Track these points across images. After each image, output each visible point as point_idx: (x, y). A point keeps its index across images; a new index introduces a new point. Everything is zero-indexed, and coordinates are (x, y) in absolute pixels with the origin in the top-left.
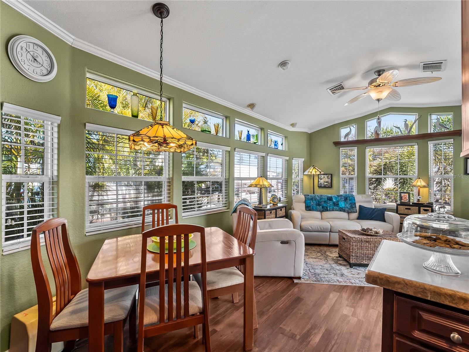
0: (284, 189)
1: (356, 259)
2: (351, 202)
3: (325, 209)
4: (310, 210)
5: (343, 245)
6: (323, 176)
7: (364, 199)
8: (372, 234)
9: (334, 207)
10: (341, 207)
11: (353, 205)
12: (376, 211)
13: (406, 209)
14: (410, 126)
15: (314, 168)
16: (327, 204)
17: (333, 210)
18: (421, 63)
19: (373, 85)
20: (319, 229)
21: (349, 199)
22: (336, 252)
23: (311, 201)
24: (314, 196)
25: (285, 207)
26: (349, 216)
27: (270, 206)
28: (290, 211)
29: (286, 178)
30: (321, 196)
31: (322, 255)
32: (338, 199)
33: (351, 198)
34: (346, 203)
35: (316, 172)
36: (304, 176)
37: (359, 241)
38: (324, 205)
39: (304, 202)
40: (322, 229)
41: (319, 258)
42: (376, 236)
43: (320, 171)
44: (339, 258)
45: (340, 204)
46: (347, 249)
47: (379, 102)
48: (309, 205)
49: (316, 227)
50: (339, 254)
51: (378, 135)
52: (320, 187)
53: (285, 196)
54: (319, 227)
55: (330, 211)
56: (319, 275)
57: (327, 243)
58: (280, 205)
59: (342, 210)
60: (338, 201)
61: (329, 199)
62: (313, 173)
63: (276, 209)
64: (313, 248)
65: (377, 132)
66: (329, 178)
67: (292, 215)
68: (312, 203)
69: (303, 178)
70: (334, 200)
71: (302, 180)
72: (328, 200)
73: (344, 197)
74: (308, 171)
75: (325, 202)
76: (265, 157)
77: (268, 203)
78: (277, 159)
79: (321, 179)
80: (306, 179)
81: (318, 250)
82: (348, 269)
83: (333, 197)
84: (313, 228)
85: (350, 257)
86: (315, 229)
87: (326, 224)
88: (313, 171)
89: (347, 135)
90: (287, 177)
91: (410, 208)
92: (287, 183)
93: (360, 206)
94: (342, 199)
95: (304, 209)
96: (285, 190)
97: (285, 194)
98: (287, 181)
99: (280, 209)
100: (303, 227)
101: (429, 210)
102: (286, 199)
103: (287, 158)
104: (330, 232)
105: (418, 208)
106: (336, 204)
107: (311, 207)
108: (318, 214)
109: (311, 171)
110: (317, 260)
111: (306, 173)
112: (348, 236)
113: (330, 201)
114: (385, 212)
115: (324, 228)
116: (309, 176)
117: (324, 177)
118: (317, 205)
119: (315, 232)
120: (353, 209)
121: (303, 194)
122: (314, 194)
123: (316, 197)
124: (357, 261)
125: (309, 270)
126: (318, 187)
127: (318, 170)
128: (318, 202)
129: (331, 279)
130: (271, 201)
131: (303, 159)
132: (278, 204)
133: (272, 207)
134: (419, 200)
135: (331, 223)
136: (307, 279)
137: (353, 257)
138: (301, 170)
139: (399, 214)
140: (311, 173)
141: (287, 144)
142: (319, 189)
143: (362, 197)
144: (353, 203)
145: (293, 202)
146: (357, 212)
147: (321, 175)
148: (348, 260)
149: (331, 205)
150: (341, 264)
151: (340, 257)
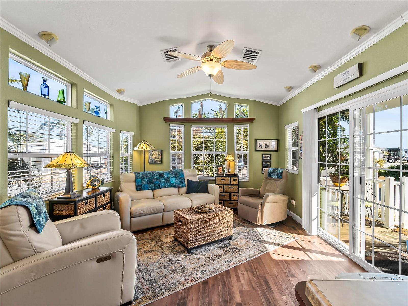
0: (110, 167)
1: (194, 242)
2: (180, 177)
3: (157, 187)
4: (141, 190)
5: (179, 228)
6: (153, 152)
7: (191, 174)
8: (206, 211)
9: (166, 184)
10: (172, 183)
11: (183, 180)
12: (201, 184)
13: (222, 180)
14: (223, 111)
15: (145, 143)
16: (159, 182)
17: (165, 187)
18: (245, 47)
19: (206, 59)
20: (152, 211)
21: (179, 174)
22: (170, 234)
23: (142, 179)
24: (145, 173)
25: (110, 190)
26: (179, 191)
27: (88, 193)
28: (117, 193)
29: (112, 153)
30: (153, 172)
31: (157, 243)
32: (169, 176)
33: (180, 173)
34: (176, 178)
35: (147, 147)
36: (134, 152)
37: (196, 222)
38: (156, 182)
39: (134, 182)
40: (155, 210)
41: (154, 249)
42: (210, 213)
43: (152, 146)
44: (175, 243)
45: (171, 180)
46: (185, 232)
47: (211, 78)
48: (140, 184)
49: (149, 209)
50: (174, 237)
51: (201, 115)
52: (151, 163)
53: (111, 175)
54: (151, 209)
55: (162, 188)
56: (156, 282)
57: (160, 224)
58: (102, 189)
59: (173, 186)
60: (169, 178)
61: (161, 176)
62: (144, 148)
63: (95, 197)
64: (145, 235)
65: (200, 113)
66: (160, 154)
67: (120, 199)
68: (143, 182)
69: (132, 154)
70: (166, 177)
71: (132, 156)
72: (159, 177)
73: (175, 173)
74: (138, 146)
75: (157, 179)
76: (78, 125)
77: (84, 188)
78: (99, 130)
79: (152, 155)
80: (136, 155)
81: (152, 236)
82: (186, 256)
83: (164, 173)
84: (145, 211)
85: (188, 242)
86: (147, 212)
87: (158, 204)
88: (143, 146)
89: (176, 113)
90: (114, 152)
91: (225, 179)
92: (113, 159)
93: (188, 180)
94: (172, 175)
95: (135, 189)
96: (111, 169)
97: (111, 173)
98: (113, 157)
99: (102, 195)
100: (134, 213)
101: (236, 179)
102: (112, 179)
103: (114, 130)
104: (163, 212)
105: (229, 178)
106: (167, 181)
107: (143, 186)
108: (149, 193)
109: (141, 146)
110: (152, 254)
111: (136, 148)
112: (185, 218)
113: (162, 177)
114: (208, 184)
115: (157, 209)
116: (140, 152)
117: (155, 153)
118: (148, 184)
119: (148, 215)
120: (182, 184)
121: (132, 172)
122: (145, 171)
123: (148, 174)
124: (195, 244)
125: (143, 276)
126: (149, 163)
127: (149, 146)
128: (150, 179)
129: (172, 282)
130: (88, 185)
131: (133, 133)
132: (99, 188)
133: (90, 194)
134: (229, 172)
135: (164, 202)
136: (141, 298)
137: (191, 241)
138: (130, 144)
139: (218, 185)
140: (142, 148)
141: (112, 112)
142: (149, 165)
143: (189, 171)
144: (182, 178)
145: (121, 182)
146: (185, 187)
147: (152, 151)
148: (186, 245)
149: (162, 182)
150: (178, 252)
151: (176, 240)
